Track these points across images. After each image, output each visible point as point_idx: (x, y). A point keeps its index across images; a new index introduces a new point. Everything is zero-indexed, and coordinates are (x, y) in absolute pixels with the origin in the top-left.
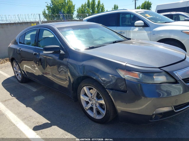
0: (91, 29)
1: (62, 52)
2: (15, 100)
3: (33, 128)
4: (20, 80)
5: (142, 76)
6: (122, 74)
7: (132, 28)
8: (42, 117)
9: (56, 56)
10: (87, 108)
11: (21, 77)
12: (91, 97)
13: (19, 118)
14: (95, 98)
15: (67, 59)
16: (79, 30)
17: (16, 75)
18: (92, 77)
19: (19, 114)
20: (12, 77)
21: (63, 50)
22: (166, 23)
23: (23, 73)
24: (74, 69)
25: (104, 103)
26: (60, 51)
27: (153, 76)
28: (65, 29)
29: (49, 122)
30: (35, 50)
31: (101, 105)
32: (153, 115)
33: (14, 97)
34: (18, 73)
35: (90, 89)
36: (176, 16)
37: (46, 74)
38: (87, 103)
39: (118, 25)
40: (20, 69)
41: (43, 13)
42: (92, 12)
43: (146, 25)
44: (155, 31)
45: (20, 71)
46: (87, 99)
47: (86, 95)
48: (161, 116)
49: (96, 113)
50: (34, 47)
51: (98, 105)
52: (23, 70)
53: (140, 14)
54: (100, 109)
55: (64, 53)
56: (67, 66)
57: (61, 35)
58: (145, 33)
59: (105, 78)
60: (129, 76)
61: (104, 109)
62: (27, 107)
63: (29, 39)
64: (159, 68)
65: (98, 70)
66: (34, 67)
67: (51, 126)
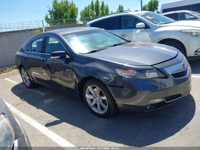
0: (93, 34)
1: (67, 56)
2: (26, 104)
3: (45, 125)
4: (28, 85)
5: (136, 73)
6: (120, 72)
7: (134, 30)
8: (52, 116)
9: (62, 60)
10: (92, 105)
11: (29, 83)
12: (95, 95)
13: (31, 118)
14: (98, 95)
15: (73, 63)
16: (82, 36)
17: (24, 81)
18: (95, 77)
19: (31, 115)
20: (20, 83)
21: (68, 54)
22: (166, 23)
23: (32, 79)
24: (78, 71)
25: (106, 99)
26: (66, 56)
27: (145, 72)
28: (69, 36)
29: (59, 120)
30: (42, 56)
31: (104, 101)
32: (147, 106)
33: (24, 101)
34: (26, 80)
35: (94, 88)
36: (181, 15)
37: (54, 78)
38: (92, 100)
39: (120, 28)
40: (28, 75)
41: (45, 18)
42: (97, 14)
43: (147, 27)
44: (155, 32)
45: (28, 78)
46: (91, 97)
47: (90, 93)
48: (154, 107)
49: (100, 109)
50: (42, 54)
51: (101, 101)
52: (31, 76)
53: (141, 16)
54: (103, 105)
55: (69, 57)
56: (73, 69)
57: (66, 41)
58: (146, 35)
59: (106, 77)
60: (125, 74)
61: (106, 104)
62: (37, 108)
63: (35, 46)
64: (151, 66)
65: (99, 71)
66: (42, 72)
67: (61, 123)
